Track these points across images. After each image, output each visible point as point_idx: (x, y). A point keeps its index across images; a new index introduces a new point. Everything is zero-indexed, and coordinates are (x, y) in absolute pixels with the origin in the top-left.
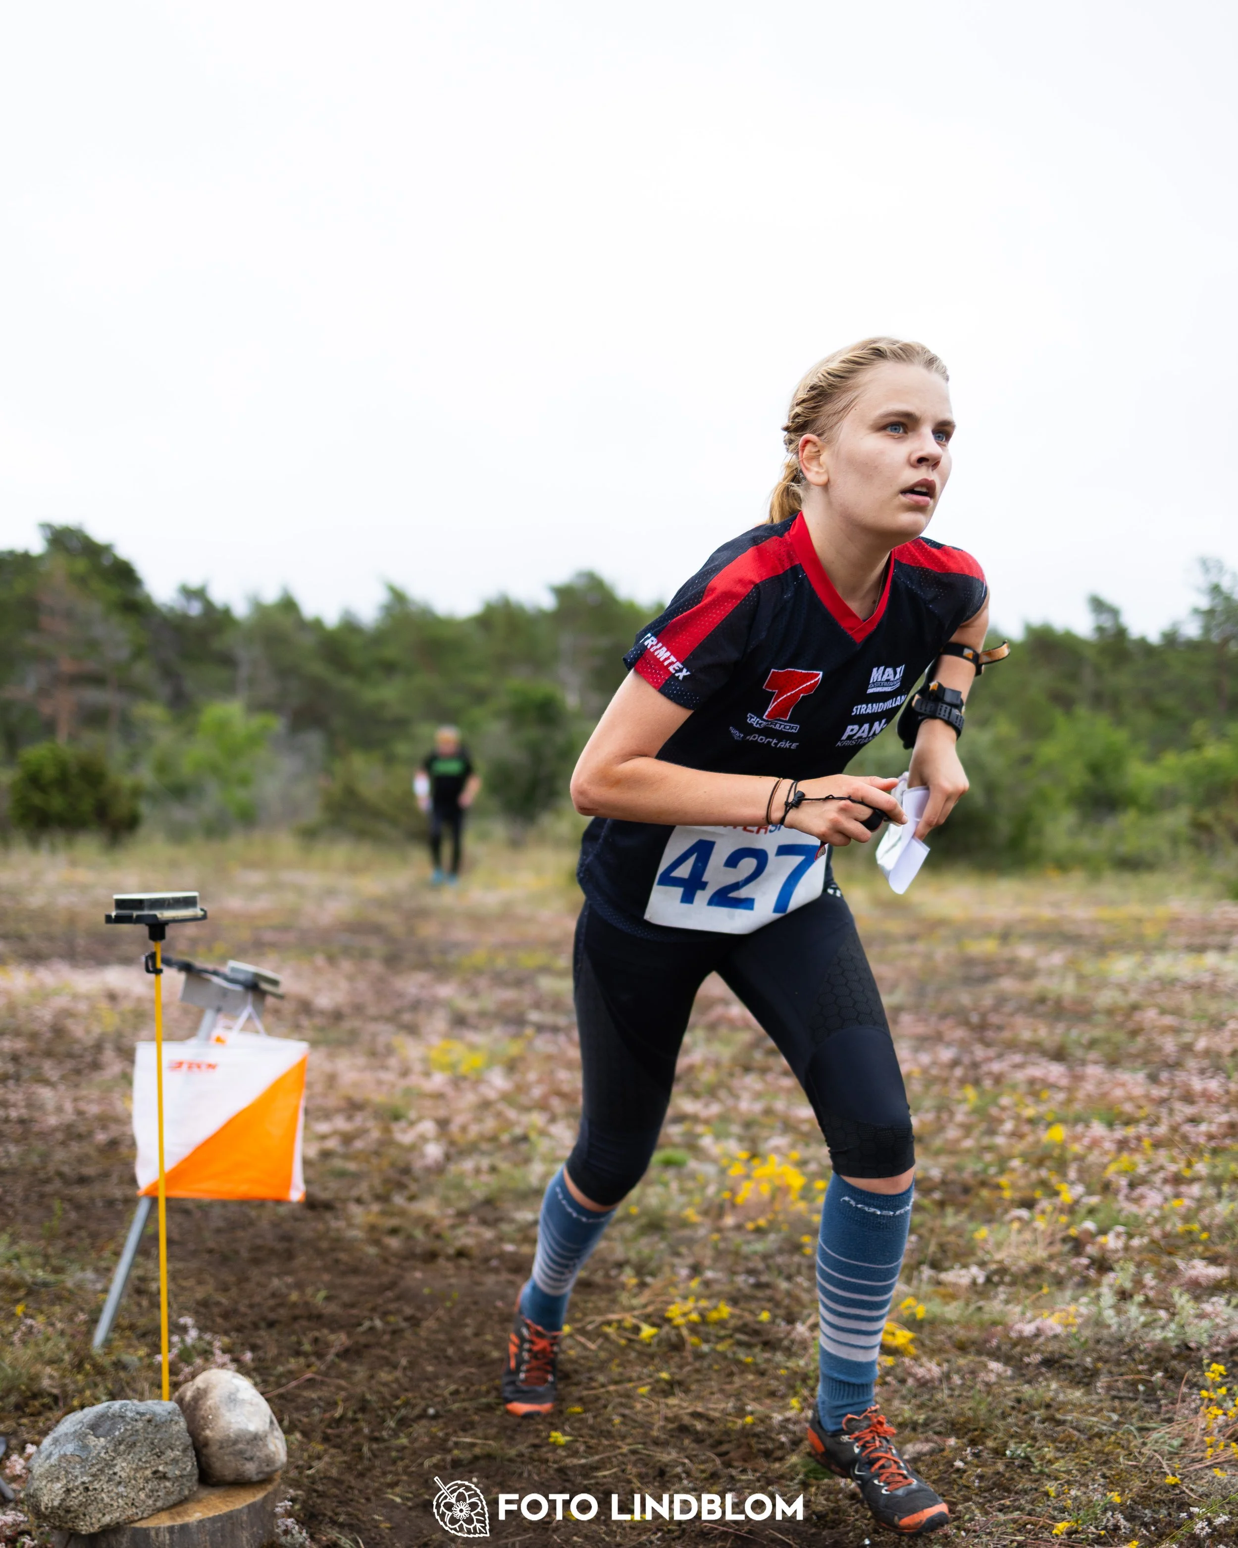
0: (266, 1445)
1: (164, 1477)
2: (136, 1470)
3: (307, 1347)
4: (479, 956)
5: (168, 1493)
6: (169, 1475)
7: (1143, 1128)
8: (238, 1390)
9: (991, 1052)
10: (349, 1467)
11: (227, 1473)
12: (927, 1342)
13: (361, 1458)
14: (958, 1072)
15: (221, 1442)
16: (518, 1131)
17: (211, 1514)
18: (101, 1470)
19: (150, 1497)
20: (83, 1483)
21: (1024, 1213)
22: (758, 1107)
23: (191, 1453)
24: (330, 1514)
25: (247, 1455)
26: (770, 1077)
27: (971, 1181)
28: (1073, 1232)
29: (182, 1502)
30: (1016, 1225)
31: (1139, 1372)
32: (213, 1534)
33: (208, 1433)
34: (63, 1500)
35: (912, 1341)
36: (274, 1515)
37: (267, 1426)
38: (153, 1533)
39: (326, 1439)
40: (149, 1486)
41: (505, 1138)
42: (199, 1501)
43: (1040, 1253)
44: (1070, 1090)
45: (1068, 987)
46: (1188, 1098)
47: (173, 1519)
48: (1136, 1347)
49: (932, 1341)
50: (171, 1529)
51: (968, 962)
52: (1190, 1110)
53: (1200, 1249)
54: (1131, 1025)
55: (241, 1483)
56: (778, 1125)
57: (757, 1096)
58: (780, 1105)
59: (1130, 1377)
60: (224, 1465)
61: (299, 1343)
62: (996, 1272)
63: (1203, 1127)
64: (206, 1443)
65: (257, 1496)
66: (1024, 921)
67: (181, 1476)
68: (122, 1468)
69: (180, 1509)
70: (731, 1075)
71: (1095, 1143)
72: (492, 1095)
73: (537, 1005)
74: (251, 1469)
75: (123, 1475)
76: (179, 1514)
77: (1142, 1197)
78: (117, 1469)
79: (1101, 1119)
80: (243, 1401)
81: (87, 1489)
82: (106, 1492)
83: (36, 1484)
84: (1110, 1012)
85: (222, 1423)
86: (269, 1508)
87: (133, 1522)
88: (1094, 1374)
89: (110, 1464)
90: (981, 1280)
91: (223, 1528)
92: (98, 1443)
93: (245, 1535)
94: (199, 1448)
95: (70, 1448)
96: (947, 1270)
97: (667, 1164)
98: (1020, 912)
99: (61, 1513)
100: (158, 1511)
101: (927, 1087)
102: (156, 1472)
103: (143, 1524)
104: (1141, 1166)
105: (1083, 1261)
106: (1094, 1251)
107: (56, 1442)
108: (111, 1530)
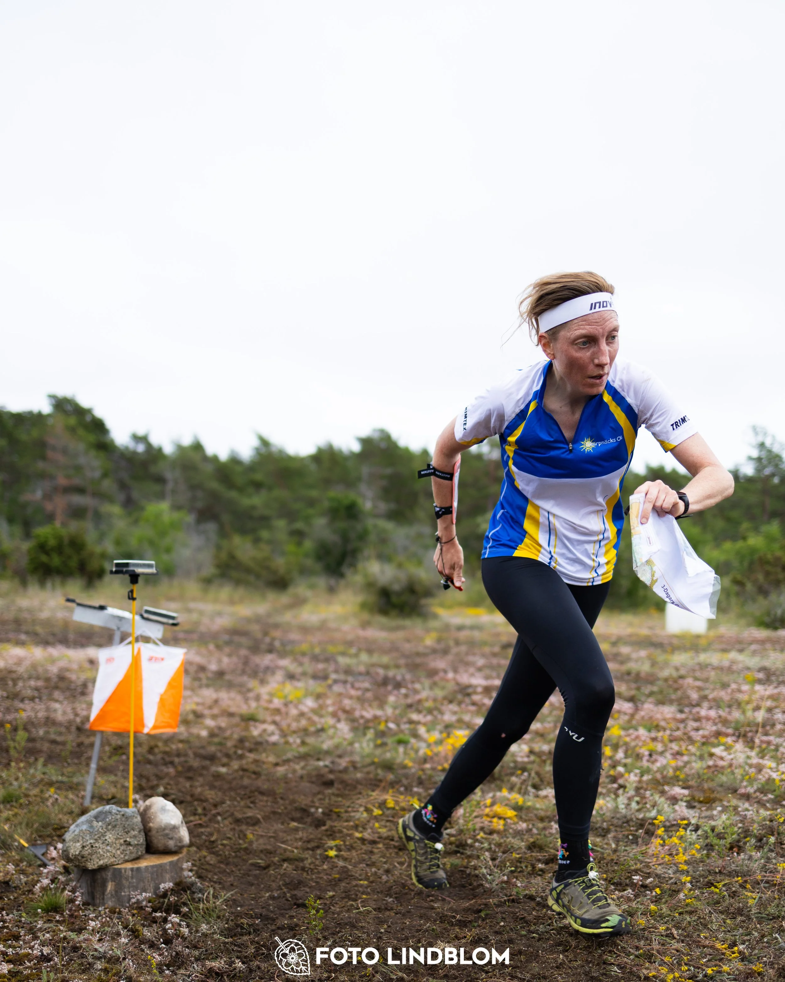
0: (179, 832)
1: (129, 844)
2: (116, 839)
3: (200, 811)
4: (304, 647)
5: (131, 853)
6: (132, 843)
7: (668, 732)
8: (166, 806)
11: (159, 845)
12: (524, 817)
15: (157, 829)
16: (319, 726)
17: (152, 864)
18: (99, 837)
19: (122, 853)
20: (90, 843)
22: (454, 718)
23: (143, 833)
25: (170, 836)
26: (463, 706)
28: (612, 772)
29: (138, 858)
31: (631, 831)
33: (151, 825)
34: (81, 851)
35: (516, 816)
36: (182, 869)
37: (180, 823)
38: (123, 871)
40: (122, 848)
41: (312, 729)
42: (145, 859)
44: (632, 716)
45: (645, 668)
46: (698, 719)
47: (133, 865)
48: (631, 820)
49: (526, 816)
50: (132, 870)
52: (695, 725)
53: (680, 783)
54: (675, 686)
55: (167, 852)
57: (455, 713)
59: (626, 833)
60: (159, 842)
61: (196, 810)
63: (701, 732)
64: (150, 829)
65: (175, 858)
66: (630, 636)
67: (138, 845)
68: (110, 837)
69: (137, 861)
70: (442, 704)
71: (637, 737)
72: (304, 709)
73: (336, 671)
74: (171, 844)
75: (110, 841)
76: (136, 863)
77: (656, 761)
78: (107, 838)
79: (645, 727)
80: (169, 810)
81: (92, 846)
82: (101, 848)
83: (67, 845)
84: (666, 680)
85: (158, 820)
86: (180, 865)
87: (114, 865)
88: (608, 831)
89: (103, 835)
91: (157, 871)
92: (98, 825)
93: (168, 876)
94: (147, 831)
95: (84, 827)
96: (541, 790)
97: (400, 742)
98: (629, 631)
99: (80, 858)
100: (127, 861)
101: (551, 712)
102: (125, 841)
103: (119, 866)
104: (659, 747)
105: (615, 786)
106: (621, 781)
107: (77, 826)
108: (103, 869)
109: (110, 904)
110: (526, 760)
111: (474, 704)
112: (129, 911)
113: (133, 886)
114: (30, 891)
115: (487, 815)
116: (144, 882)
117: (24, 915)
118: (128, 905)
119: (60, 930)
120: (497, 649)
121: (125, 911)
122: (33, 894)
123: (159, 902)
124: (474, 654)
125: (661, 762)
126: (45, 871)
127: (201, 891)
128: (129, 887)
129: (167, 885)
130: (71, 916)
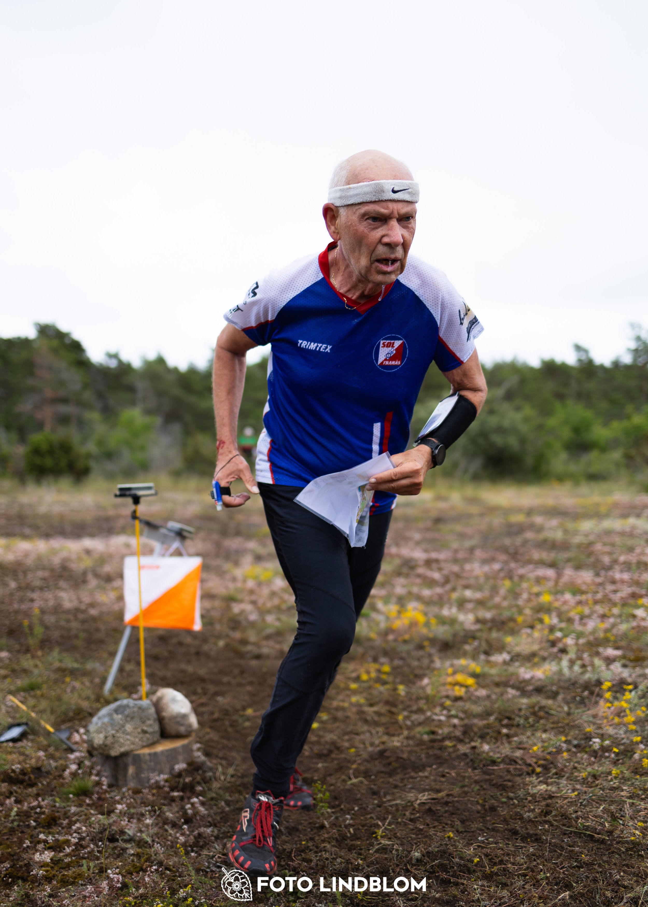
0: (189, 719)
1: (146, 732)
2: (134, 729)
5: (148, 739)
6: (148, 731)
7: (589, 596)
8: (176, 698)
9: (518, 565)
11: (172, 731)
12: (482, 683)
14: (502, 574)
15: (170, 718)
17: (166, 748)
18: (120, 729)
19: (140, 740)
20: (112, 734)
21: (529, 631)
23: (157, 722)
24: (215, 753)
25: (181, 723)
27: (505, 620)
28: (552, 637)
29: (153, 744)
30: (524, 636)
31: (577, 692)
32: (167, 757)
33: (164, 714)
34: (104, 742)
35: (475, 683)
36: (192, 750)
37: (189, 711)
38: (142, 756)
40: (140, 736)
42: (161, 744)
43: (535, 647)
44: (556, 580)
45: (559, 536)
46: (613, 582)
47: (150, 750)
48: (576, 682)
49: (484, 682)
50: (150, 754)
51: (510, 525)
52: (612, 587)
53: (612, 644)
54: (587, 552)
55: (178, 736)
56: (414, 598)
59: (573, 694)
60: (172, 728)
62: (515, 656)
63: (619, 595)
64: (163, 718)
65: (185, 741)
67: (153, 732)
68: (129, 727)
69: (153, 746)
71: (565, 602)
74: (182, 729)
75: (129, 730)
76: (152, 748)
77: (586, 624)
78: (126, 728)
79: (570, 592)
80: (179, 700)
81: (114, 737)
82: (122, 738)
83: (92, 736)
85: (170, 709)
86: (190, 747)
87: (134, 751)
88: (557, 693)
89: (123, 726)
90: (508, 659)
91: (171, 754)
92: (118, 717)
93: (180, 758)
94: (161, 720)
95: (106, 720)
96: (491, 655)
99: (103, 747)
100: (144, 747)
102: (142, 730)
103: (138, 752)
104: (587, 611)
105: (555, 650)
106: (560, 645)
107: (99, 718)
108: (124, 755)
109: (132, 785)
110: (474, 628)
112: (150, 791)
113: (151, 768)
114: (61, 776)
115: (450, 684)
116: (161, 765)
117: (57, 799)
118: (148, 785)
119: (91, 814)
121: (146, 791)
122: (64, 779)
123: (175, 782)
125: (591, 625)
126: (72, 756)
127: (211, 769)
128: (148, 769)
129: (180, 766)
130: (99, 799)
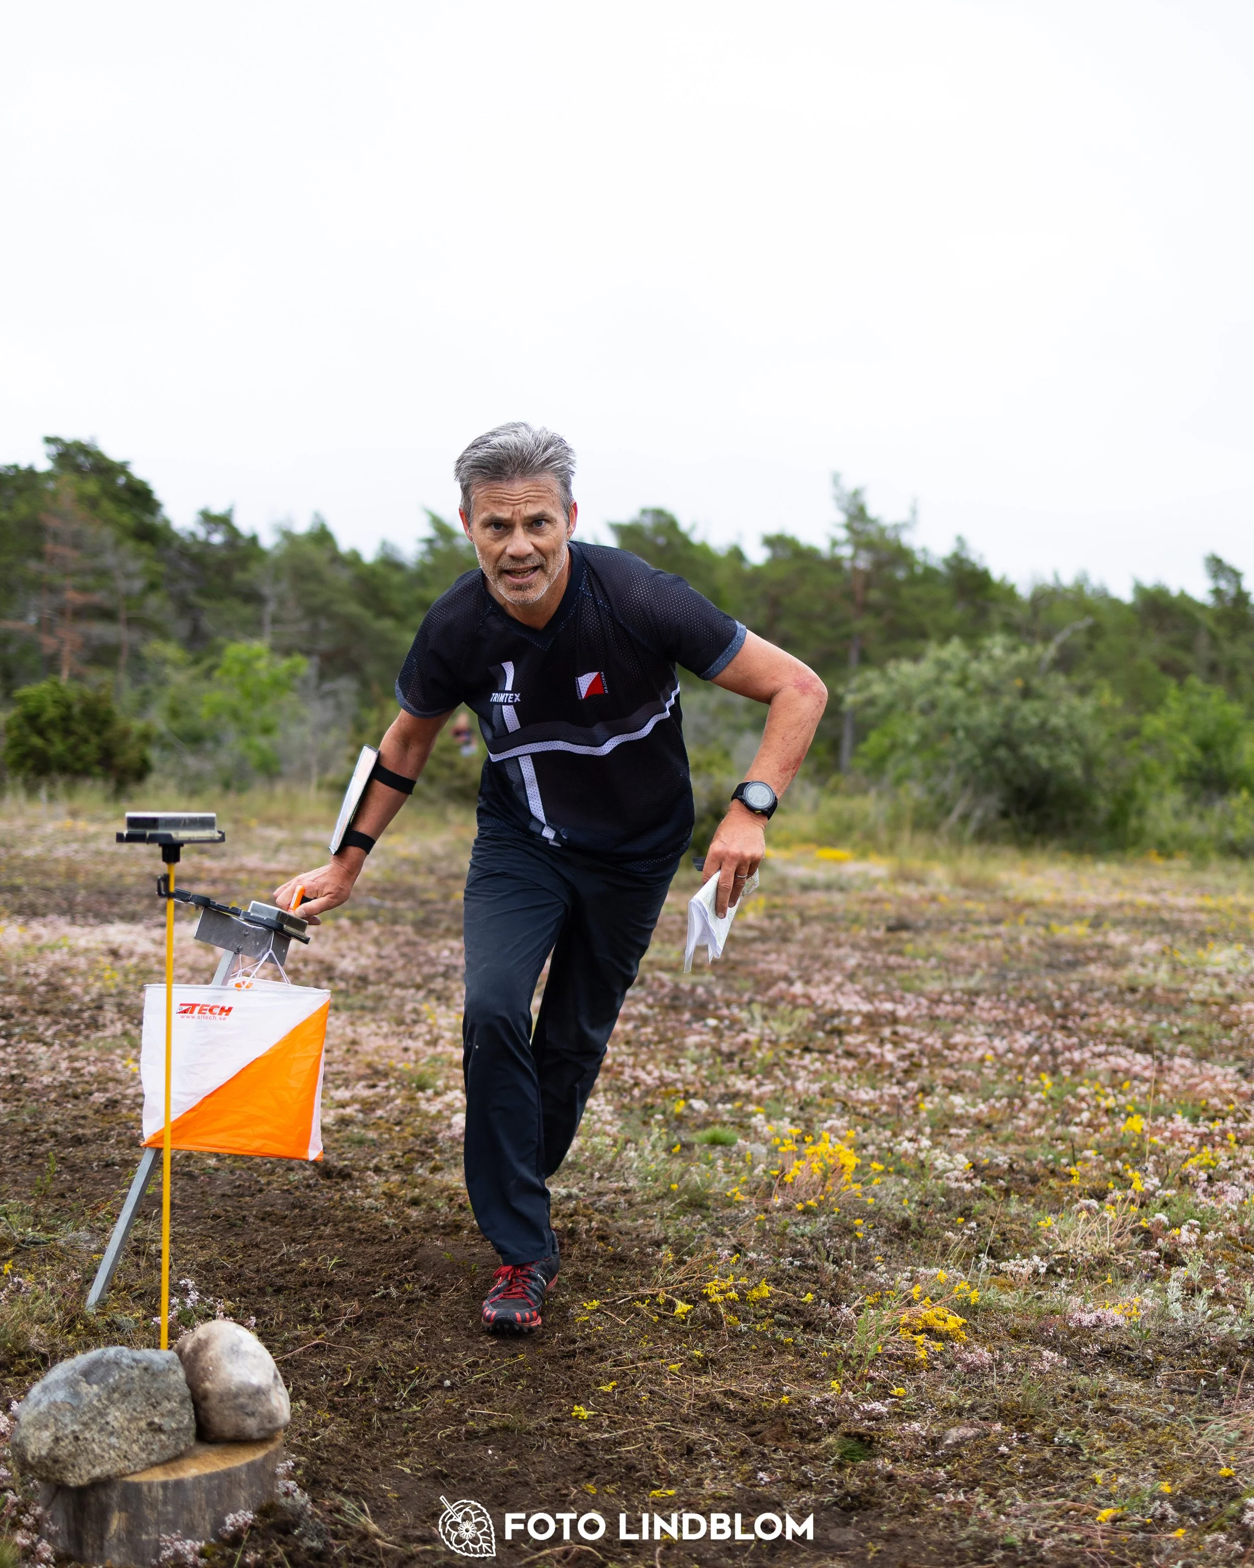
0: (269, 1400)
1: (159, 1429)
2: (130, 1421)
3: (316, 1314)
5: (163, 1447)
6: (165, 1427)
8: (241, 1342)
9: (1074, 1040)
10: (356, 1436)
11: (226, 1428)
12: (980, 1330)
13: (370, 1427)
14: (1036, 1059)
15: (221, 1396)
17: (208, 1470)
18: (93, 1419)
19: (142, 1450)
20: (73, 1432)
21: (1094, 1203)
22: (816, 1087)
23: (190, 1405)
24: (334, 1480)
25: (249, 1410)
26: (831, 1057)
27: (1041, 1171)
28: (1144, 1224)
29: (177, 1458)
30: (1084, 1215)
31: (1203, 1367)
32: (209, 1492)
33: (208, 1385)
34: (51, 1449)
35: (964, 1327)
36: (275, 1476)
37: (271, 1381)
38: (145, 1488)
39: (333, 1408)
40: (143, 1438)
42: (195, 1457)
43: (1108, 1245)
44: (1156, 1084)
45: (1163, 975)
47: (167, 1473)
48: (1200, 1340)
49: (985, 1328)
50: (165, 1485)
51: (1058, 946)
54: (1226, 1018)
55: (241, 1441)
56: (838, 1106)
57: (816, 1075)
58: (839, 1087)
59: (1193, 1372)
60: (225, 1421)
61: (308, 1310)
62: (1058, 1262)
64: (205, 1396)
65: (258, 1455)
66: (1120, 905)
67: (178, 1430)
68: (116, 1417)
69: (175, 1464)
70: (790, 1054)
71: (1176, 1136)
74: (251, 1425)
75: (116, 1424)
76: (173, 1470)
78: (110, 1418)
79: (1185, 1113)
80: (246, 1353)
81: (77, 1438)
82: (97, 1442)
83: (23, 1432)
84: (1205, 1003)
85: (222, 1375)
86: (270, 1468)
87: (125, 1475)
89: (102, 1414)
90: (1042, 1270)
91: (219, 1487)
92: (91, 1391)
93: (242, 1495)
94: (198, 1400)
95: (60, 1395)
96: (1007, 1259)
97: (714, 1142)
98: (1116, 897)
99: (49, 1463)
100: (152, 1466)
101: (1000, 1073)
102: (150, 1424)
103: (135, 1479)
106: (1165, 1244)
107: (46, 1389)
108: (101, 1484)
109: (117, 1559)
110: (967, 1187)
111: (849, 1054)
113: (167, 1521)
116: (190, 1512)
118: (154, 1562)
120: (880, 934)
123: (223, 1557)
124: (839, 945)
128: (157, 1523)
129: (239, 1518)
